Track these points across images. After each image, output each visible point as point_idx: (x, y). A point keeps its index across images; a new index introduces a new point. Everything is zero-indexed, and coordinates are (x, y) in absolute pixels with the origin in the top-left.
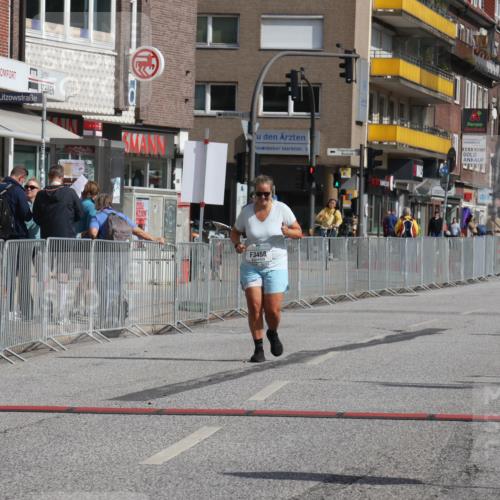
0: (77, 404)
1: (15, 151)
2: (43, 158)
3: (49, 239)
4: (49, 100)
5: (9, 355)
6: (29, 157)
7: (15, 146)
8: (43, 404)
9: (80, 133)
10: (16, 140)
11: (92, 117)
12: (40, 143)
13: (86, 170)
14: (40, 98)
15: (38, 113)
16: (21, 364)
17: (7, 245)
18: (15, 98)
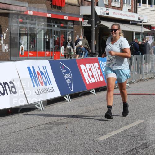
0: (151, 93)
1: (135, 34)
2: (142, 36)
3: (144, 55)
4: (143, 22)
5: (135, 82)
6: (139, 36)
7: (135, 33)
8: (143, 93)
9: (151, 30)
10: (136, 32)
11: (154, 26)
12: (141, 33)
13: (152, 39)
14: (141, 22)
15: (141, 25)
16: (138, 84)
17: (134, 57)
18: (135, 22)
